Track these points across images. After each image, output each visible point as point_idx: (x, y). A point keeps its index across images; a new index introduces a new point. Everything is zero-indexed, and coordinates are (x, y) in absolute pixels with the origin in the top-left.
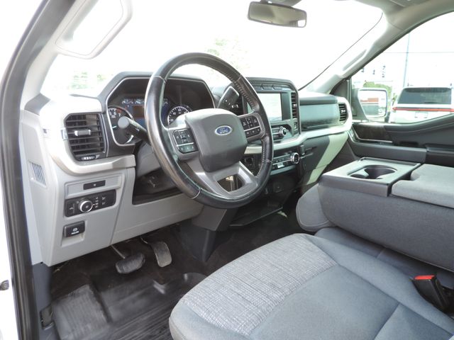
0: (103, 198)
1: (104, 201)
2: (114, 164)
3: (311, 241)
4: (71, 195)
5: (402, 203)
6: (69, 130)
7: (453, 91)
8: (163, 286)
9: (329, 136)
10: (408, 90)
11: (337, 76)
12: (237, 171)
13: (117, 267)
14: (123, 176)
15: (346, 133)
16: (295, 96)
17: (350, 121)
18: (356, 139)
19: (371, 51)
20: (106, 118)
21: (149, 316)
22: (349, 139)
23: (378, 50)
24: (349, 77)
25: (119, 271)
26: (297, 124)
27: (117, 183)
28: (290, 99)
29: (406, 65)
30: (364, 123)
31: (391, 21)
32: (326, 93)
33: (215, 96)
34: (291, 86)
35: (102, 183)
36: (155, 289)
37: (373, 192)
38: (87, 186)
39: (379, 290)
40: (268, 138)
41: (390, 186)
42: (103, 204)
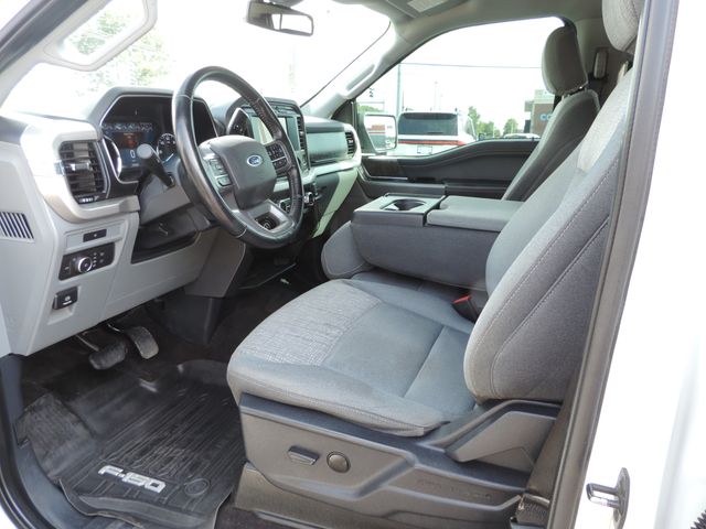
0: (102, 254)
1: (102, 258)
2: (120, 206)
3: (349, 284)
4: (71, 249)
5: (437, 232)
6: (65, 163)
7: (459, 118)
8: (152, 384)
9: (339, 174)
10: (407, 116)
11: (339, 97)
12: (269, 208)
13: (92, 362)
14: (127, 223)
15: (355, 169)
16: (300, 120)
17: (359, 154)
18: (368, 178)
19: (380, 67)
20: (102, 147)
21: (147, 420)
22: (358, 178)
23: (388, 66)
24: (354, 100)
25: (96, 366)
26: (305, 156)
27: (118, 233)
28: (297, 125)
29: (399, 81)
30: (372, 156)
31: (400, 33)
32: (327, 118)
33: (216, 121)
34: (296, 109)
35: (102, 234)
36: (142, 388)
37: (408, 223)
38: (88, 237)
39: (425, 318)
40: (295, 172)
41: (425, 215)
42: (102, 261)
